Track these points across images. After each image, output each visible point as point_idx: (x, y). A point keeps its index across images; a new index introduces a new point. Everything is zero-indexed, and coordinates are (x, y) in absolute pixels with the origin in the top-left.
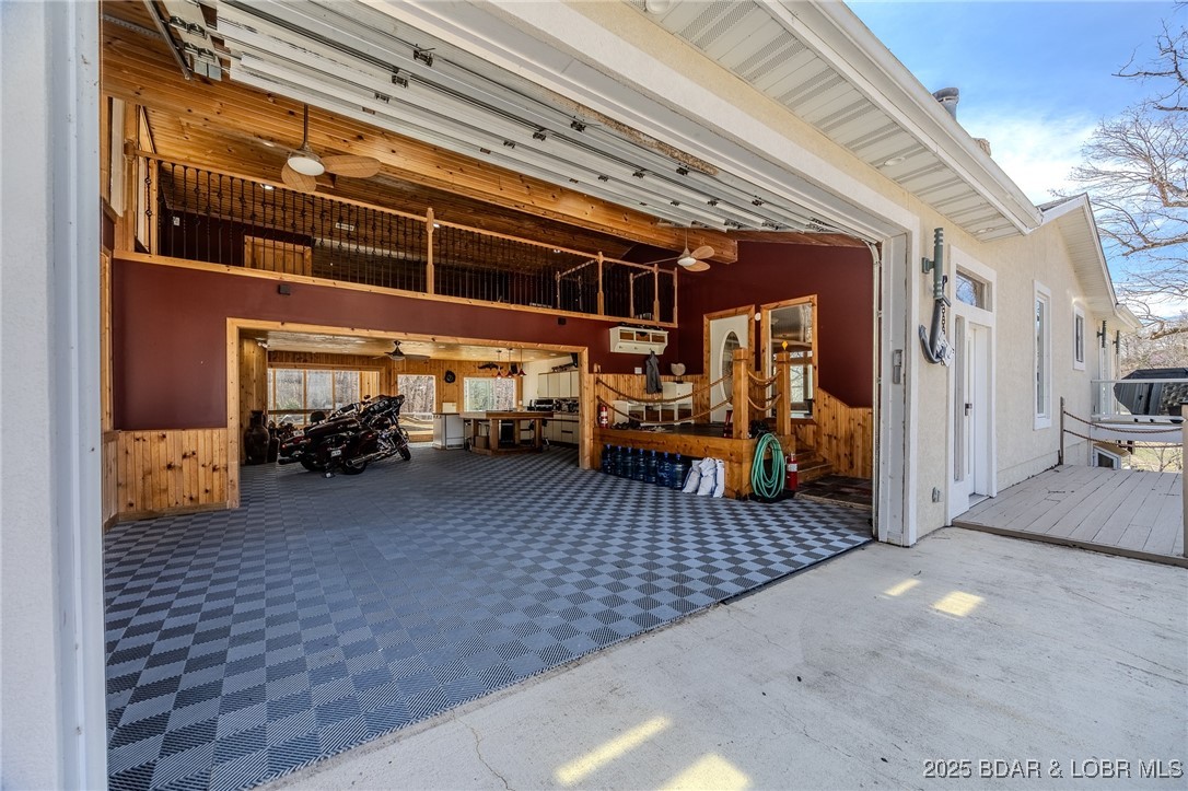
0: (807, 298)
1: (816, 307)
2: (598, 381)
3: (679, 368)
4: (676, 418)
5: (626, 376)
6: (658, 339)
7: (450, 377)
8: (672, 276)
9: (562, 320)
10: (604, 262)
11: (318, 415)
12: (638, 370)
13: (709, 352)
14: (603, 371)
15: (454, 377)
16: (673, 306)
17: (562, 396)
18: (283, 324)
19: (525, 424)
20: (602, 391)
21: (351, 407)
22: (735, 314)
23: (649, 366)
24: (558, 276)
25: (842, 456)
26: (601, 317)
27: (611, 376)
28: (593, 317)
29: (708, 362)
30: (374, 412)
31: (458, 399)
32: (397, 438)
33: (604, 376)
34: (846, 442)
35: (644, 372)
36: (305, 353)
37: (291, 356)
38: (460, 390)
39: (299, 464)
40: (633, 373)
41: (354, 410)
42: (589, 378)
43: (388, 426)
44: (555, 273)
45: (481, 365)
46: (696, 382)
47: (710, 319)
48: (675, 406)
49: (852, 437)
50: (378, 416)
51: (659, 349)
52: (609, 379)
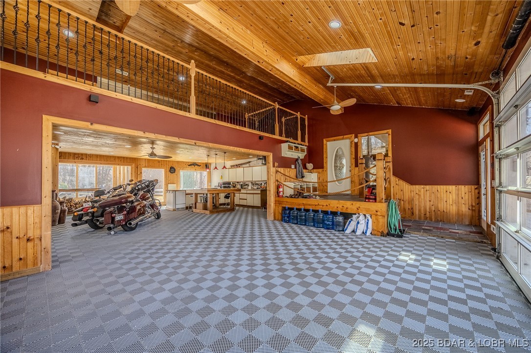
0: (385, 131)
1: (390, 136)
2: (277, 171)
3: (310, 166)
4: (311, 192)
5: (288, 169)
6: (303, 150)
7: (172, 170)
8: (305, 119)
9: (261, 138)
10: (278, 108)
11: (100, 193)
12: (293, 166)
13: (327, 158)
14: (279, 167)
15: (175, 170)
16: (305, 134)
17: (238, 180)
18: (92, 124)
19: (222, 196)
20: (279, 176)
21: (120, 187)
22: (343, 139)
23: (297, 165)
24: (247, 116)
25: (407, 209)
26: (277, 137)
27: (282, 169)
28: (274, 137)
29: (327, 163)
30: (139, 190)
31: (177, 182)
32: (153, 206)
33: (279, 169)
34: (409, 202)
35: (296, 168)
36: (82, 154)
37: (72, 155)
38: (178, 177)
39: (87, 225)
40: (291, 168)
41: (122, 189)
42: (273, 170)
43: (148, 198)
44: (245, 114)
45: (189, 164)
46: (319, 173)
47: (327, 141)
48: (311, 186)
49: (413, 200)
50: (141, 193)
51: (302, 155)
52: (281, 170)
